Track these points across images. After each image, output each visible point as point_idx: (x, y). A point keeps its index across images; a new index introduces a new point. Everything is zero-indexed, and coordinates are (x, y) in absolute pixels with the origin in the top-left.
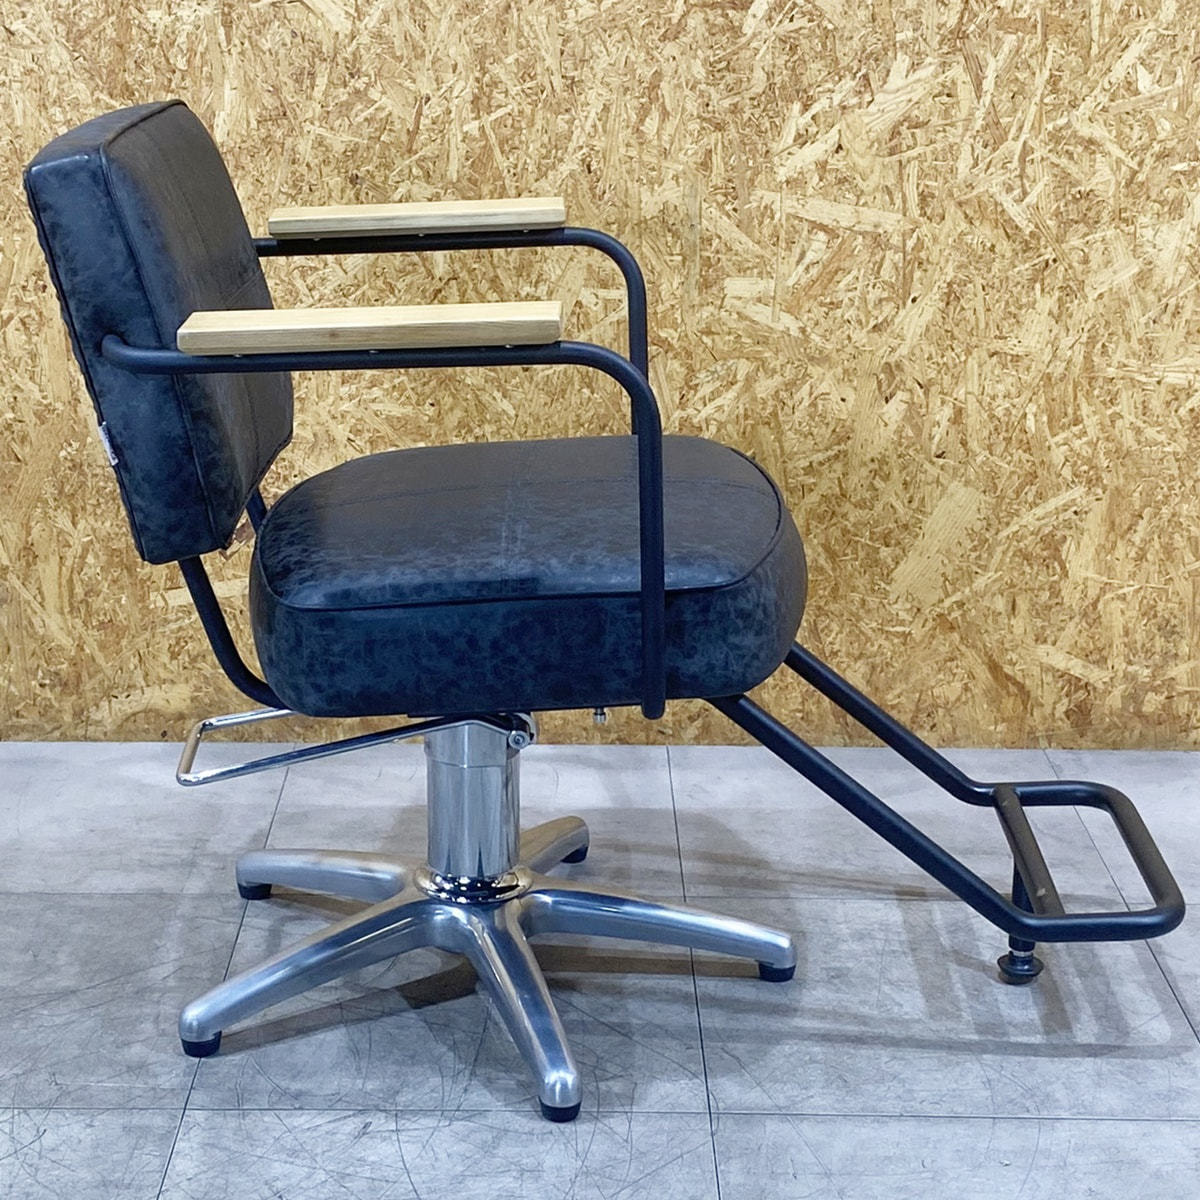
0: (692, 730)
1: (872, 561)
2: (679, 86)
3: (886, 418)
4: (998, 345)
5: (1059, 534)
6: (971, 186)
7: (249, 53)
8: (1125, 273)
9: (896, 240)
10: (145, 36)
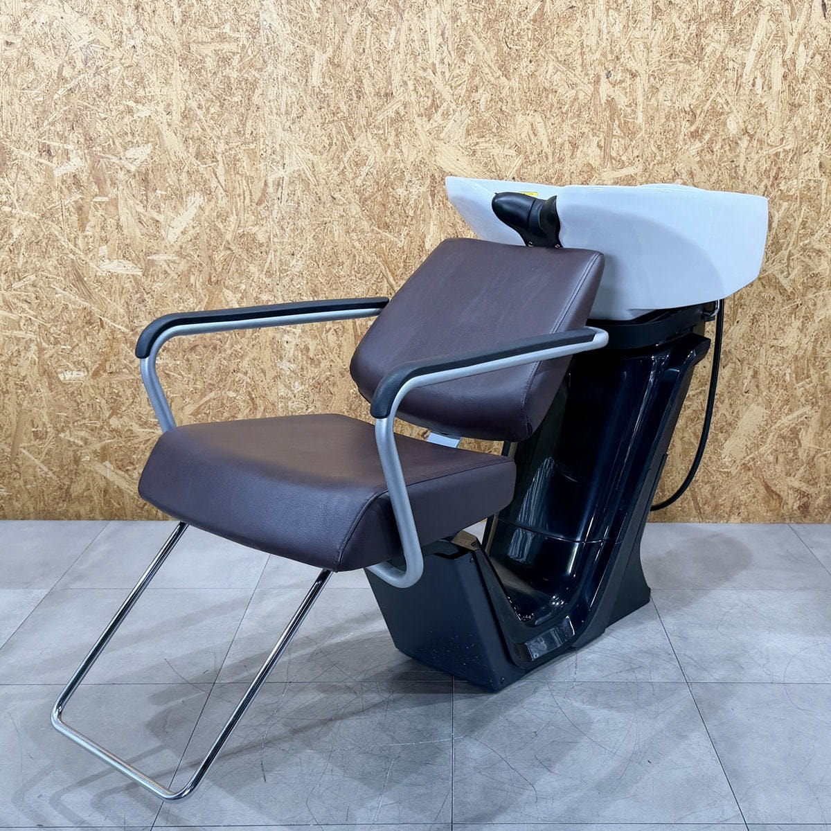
1: (715, 439)
3: (723, 375)
4: (774, 342)
5: (798, 428)
6: (765, 271)
7: (442, 209)
10: (395, 200)
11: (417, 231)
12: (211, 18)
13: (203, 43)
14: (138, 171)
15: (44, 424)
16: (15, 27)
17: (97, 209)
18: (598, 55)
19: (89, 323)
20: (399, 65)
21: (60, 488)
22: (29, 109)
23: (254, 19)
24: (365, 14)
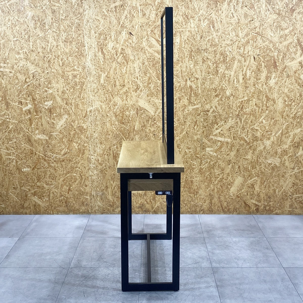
0: (202, 212)
1: (227, 188)
2: (199, 122)
3: (229, 167)
4: (244, 157)
5: (254, 184)
6: (240, 136)
7: (140, 118)
8: (262, 148)
9: (230, 143)
10: (126, 116)
11: (132, 124)
12: (71, 64)
13: (68, 71)
14: (48, 109)
15: (17, 184)
16: (13, 68)
17: (35, 120)
18: (186, 73)
19: (32, 154)
20: (127, 77)
21: (21, 205)
22: (16, 91)
23: (84, 64)
24: (117, 63)
